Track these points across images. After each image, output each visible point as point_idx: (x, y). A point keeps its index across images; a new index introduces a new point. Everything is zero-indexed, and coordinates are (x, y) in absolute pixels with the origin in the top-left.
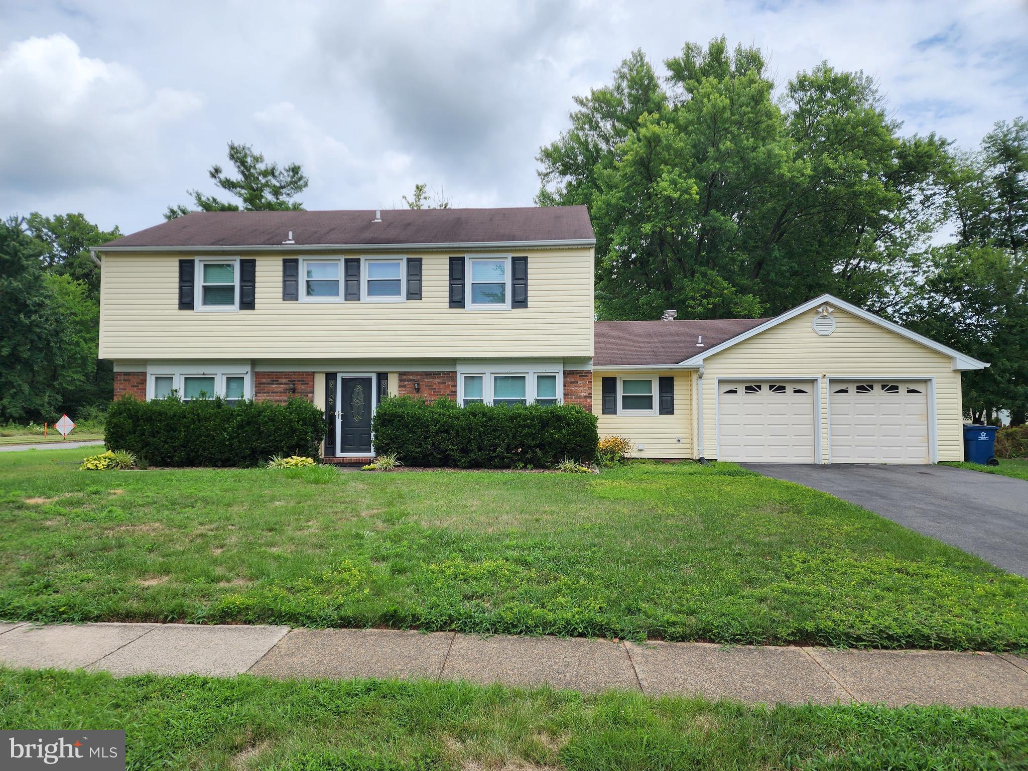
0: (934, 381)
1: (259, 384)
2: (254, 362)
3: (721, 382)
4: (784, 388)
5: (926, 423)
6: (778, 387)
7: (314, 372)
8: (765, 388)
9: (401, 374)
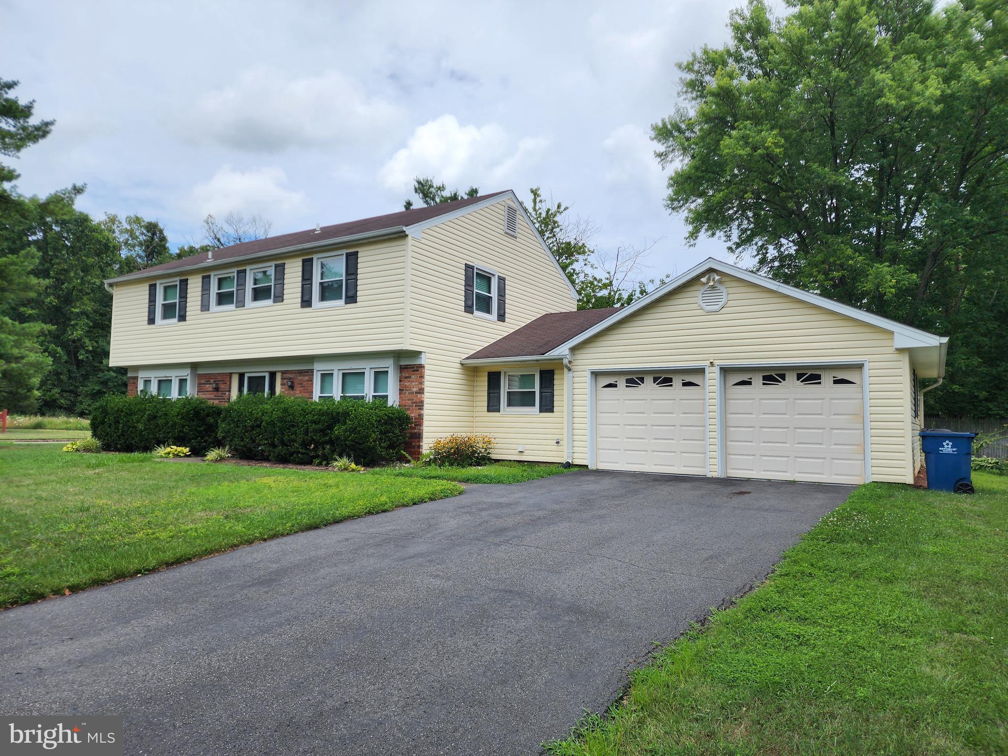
0: (867, 366)
1: (200, 384)
2: (194, 366)
3: (596, 374)
4: (670, 380)
5: (861, 426)
6: (664, 378)
7: (231, 373)
8: (649, 380)
9: (283, 373)
